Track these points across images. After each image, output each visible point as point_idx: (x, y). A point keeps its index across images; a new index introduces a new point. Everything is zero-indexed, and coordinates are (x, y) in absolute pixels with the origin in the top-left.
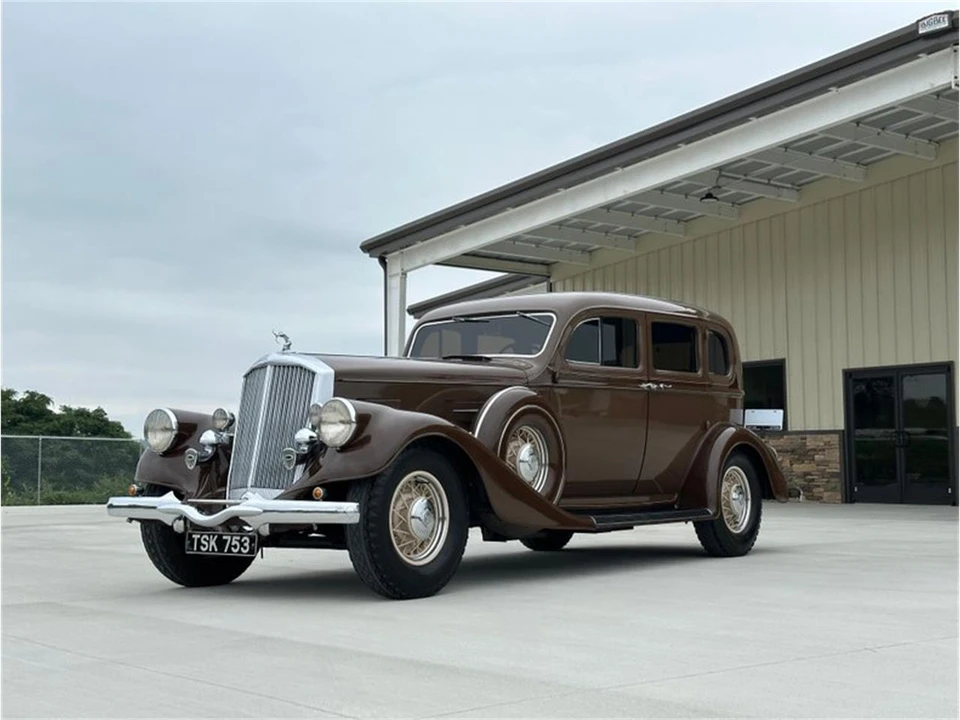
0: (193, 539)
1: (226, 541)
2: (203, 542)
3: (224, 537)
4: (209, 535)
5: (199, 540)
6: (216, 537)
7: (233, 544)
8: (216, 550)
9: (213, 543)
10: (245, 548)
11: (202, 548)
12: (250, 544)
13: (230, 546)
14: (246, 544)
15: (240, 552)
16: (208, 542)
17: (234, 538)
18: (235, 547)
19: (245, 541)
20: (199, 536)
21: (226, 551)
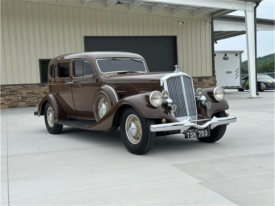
0: (187, 134)
1: (199, 133)
2: (191, 135)
3: (198, 132)
4: (193, 132)
5: (189, 134)
6: (195, 132)
7: (202, 133)
8: (196, 136)
9: (195, 134)
10: (206, 134)
11: (191, 136)
12: (208, 133)
13: (201, 134)
14: (206, 133)
15: (205, 135)
16: (193, 134)
17: (202, 131)
18: (203, 134)
19: (206, 132)
20: (189, 133)
21: (200, 136)
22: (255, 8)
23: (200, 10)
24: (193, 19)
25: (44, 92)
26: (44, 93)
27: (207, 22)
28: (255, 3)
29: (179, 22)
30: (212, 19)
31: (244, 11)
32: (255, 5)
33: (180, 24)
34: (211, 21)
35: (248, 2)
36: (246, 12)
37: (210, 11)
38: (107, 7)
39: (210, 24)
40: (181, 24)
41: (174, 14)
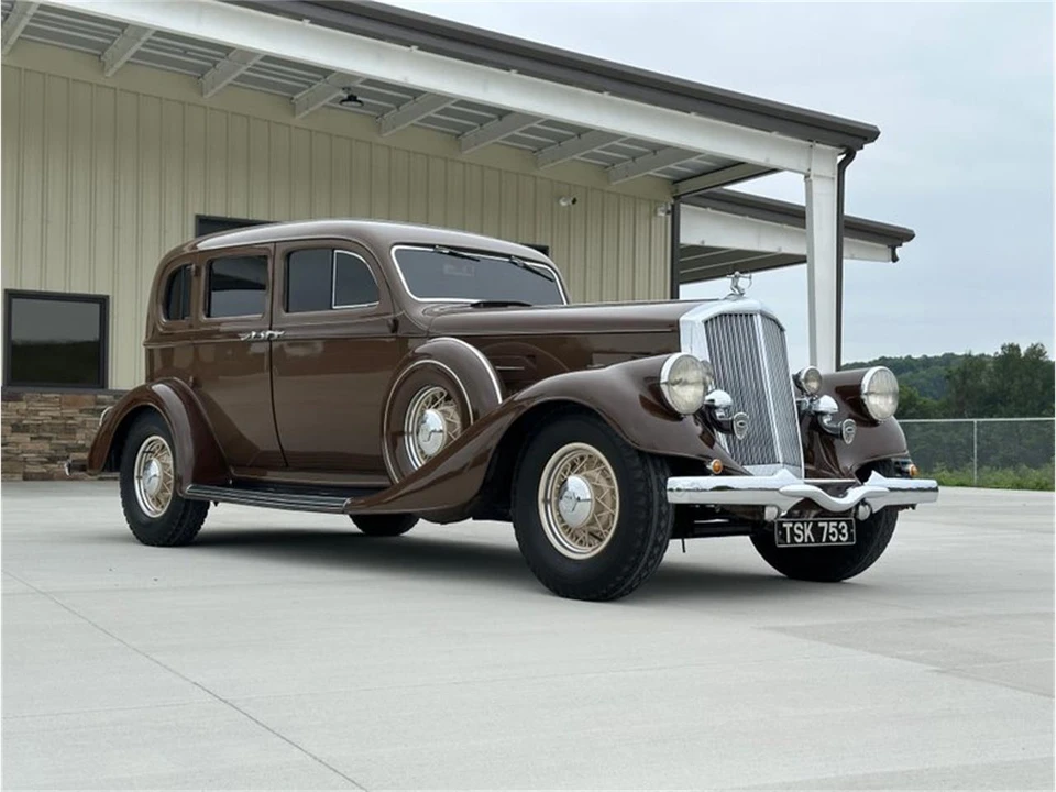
0: (785, 529)
1: (823, 528)
2: (797, 531)
3: (820, 524)
4: (802, 523)
5: (792, 529)
6: (811, 524)
7: (831, 531)
8: (813, 540)
9: (808, 532)
10: (844, 535)
11: (796, 538)
12: (849, 531)
13: (828, 534)
14: (845, 531)
15: (839, 540)
16: (803, 531)
17: (832, 524)
18: (833, 534)
19: (843, 527)
20: (791, 525)
21: (824, 540)
22: (842, 167)
23: (637, 160)
24: (609, 192)
25: (14, 422)
26: (12, 426)
27: (659, 209)
28: (842, 151)
29: (561, 197)
30: (674, 197)
31: (803, 176)
32: (840, 158)
33: (563, 204)
34: (673, 206)
35: (817, 145)
36: (812, 178)
37: (674, 170)
38: (294, 115)
39: (669, 217)
40: (564, 207)
41: (544, 164)
